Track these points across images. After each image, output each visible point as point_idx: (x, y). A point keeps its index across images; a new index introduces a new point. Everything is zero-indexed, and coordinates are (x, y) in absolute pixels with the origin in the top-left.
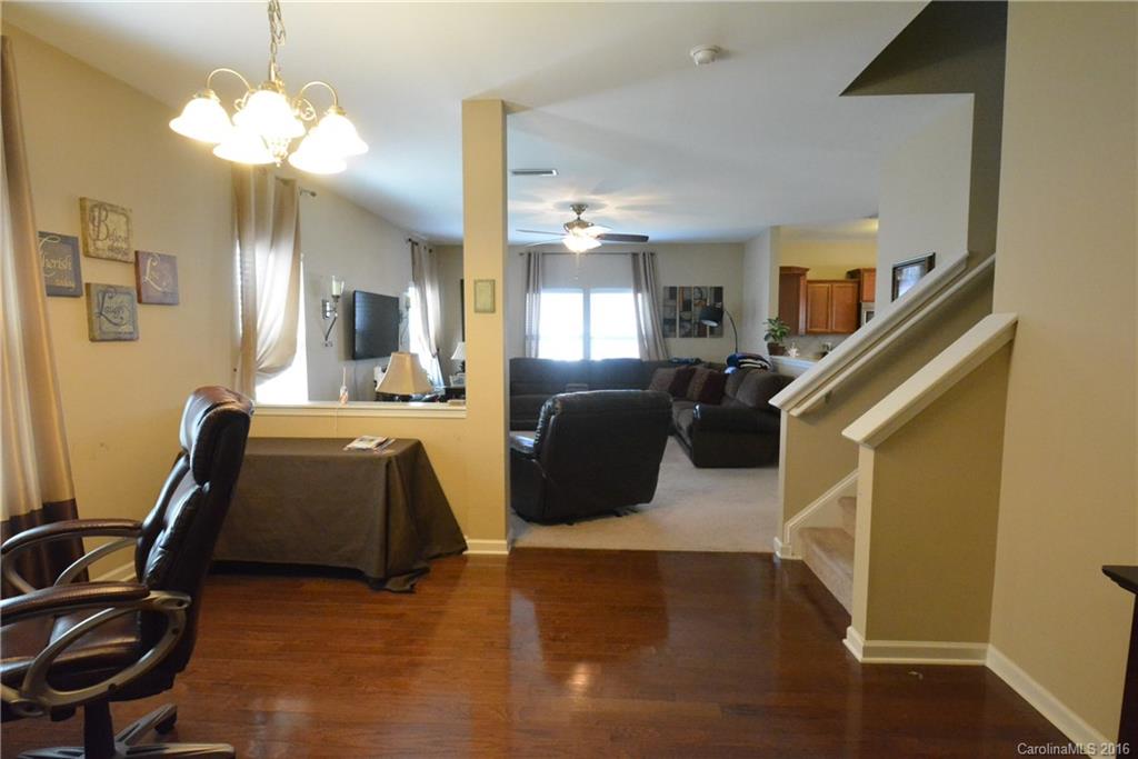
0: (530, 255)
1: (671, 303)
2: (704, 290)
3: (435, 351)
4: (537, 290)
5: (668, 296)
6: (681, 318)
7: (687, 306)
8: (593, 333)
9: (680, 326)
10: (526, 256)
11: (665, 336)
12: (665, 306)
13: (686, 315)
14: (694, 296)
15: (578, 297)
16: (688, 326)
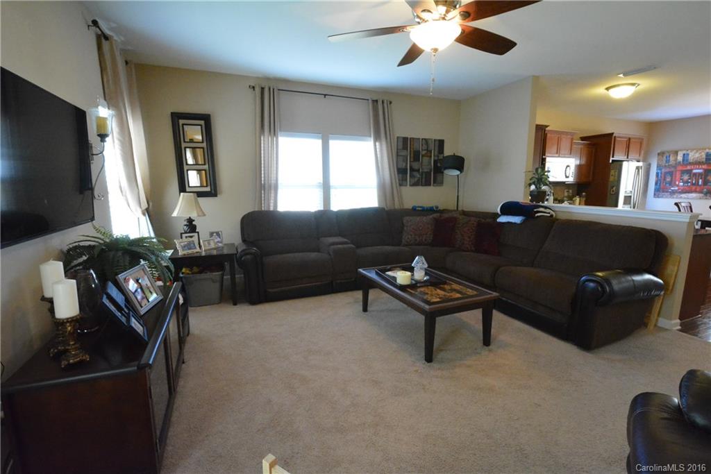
0: (263, 89)
1: (403, 153)
2: (430, 142)
3: (145, 205)
4: (274, 132)
5: (401, 147)
6: (411, 167)
7: (416, 156)
8: (332, 182)
9: (410, 176)
10: (258, 90)
11: (400, 185)
12: (398, 155)
13: (416, 165)
14: (421, 148)
15: (317, 143)
16: (418, 175)
